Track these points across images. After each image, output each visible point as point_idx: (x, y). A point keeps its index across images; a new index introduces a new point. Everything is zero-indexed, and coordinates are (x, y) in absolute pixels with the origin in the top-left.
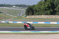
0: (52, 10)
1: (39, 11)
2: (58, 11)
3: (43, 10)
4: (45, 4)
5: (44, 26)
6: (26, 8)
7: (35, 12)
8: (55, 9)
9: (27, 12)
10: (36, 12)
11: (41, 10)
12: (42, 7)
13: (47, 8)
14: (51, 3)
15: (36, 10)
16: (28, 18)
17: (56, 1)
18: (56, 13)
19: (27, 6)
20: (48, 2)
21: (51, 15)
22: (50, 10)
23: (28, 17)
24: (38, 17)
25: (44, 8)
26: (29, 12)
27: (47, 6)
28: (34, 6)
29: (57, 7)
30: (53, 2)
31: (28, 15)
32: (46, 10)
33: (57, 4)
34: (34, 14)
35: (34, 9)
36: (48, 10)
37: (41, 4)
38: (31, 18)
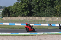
0: (29, 11)
1: (16, 12)
2: (35, 12)
3: (20, 11)
4: (21, 5)
5: (21, 28)
6: (2, 10)
7: (11, 13)
8: (32, 10)
9: (3, 13)
10: (13, 13)
11: (18, 12)
12: (19, 8)
13: (24, 10)
14: (28, 4)
15: (13, 12)
16: (4, 20)
17: (33, 2)
18: (33, 14)
19: (3, 7)
20: (25, 3)
21: (28, 16)
22: (27, 11)
23: (4, 18)
24: (14, 18)
25: (21, 9)
26: (5, 13)
27: (24, 7)
28: (10, 7)
29: (35, 8)
30: (30, 3)
31: (5, 16)
32: (22, 11)
33: (34, 5)
34: (10, 15)
35: (10, 10)
36: (25, 11)
37: (18, 5)
38: (7, 19)
